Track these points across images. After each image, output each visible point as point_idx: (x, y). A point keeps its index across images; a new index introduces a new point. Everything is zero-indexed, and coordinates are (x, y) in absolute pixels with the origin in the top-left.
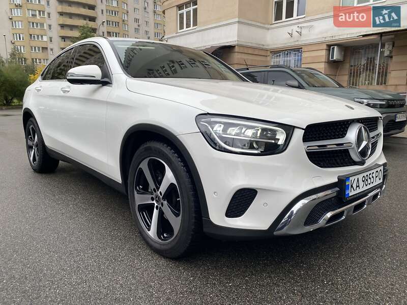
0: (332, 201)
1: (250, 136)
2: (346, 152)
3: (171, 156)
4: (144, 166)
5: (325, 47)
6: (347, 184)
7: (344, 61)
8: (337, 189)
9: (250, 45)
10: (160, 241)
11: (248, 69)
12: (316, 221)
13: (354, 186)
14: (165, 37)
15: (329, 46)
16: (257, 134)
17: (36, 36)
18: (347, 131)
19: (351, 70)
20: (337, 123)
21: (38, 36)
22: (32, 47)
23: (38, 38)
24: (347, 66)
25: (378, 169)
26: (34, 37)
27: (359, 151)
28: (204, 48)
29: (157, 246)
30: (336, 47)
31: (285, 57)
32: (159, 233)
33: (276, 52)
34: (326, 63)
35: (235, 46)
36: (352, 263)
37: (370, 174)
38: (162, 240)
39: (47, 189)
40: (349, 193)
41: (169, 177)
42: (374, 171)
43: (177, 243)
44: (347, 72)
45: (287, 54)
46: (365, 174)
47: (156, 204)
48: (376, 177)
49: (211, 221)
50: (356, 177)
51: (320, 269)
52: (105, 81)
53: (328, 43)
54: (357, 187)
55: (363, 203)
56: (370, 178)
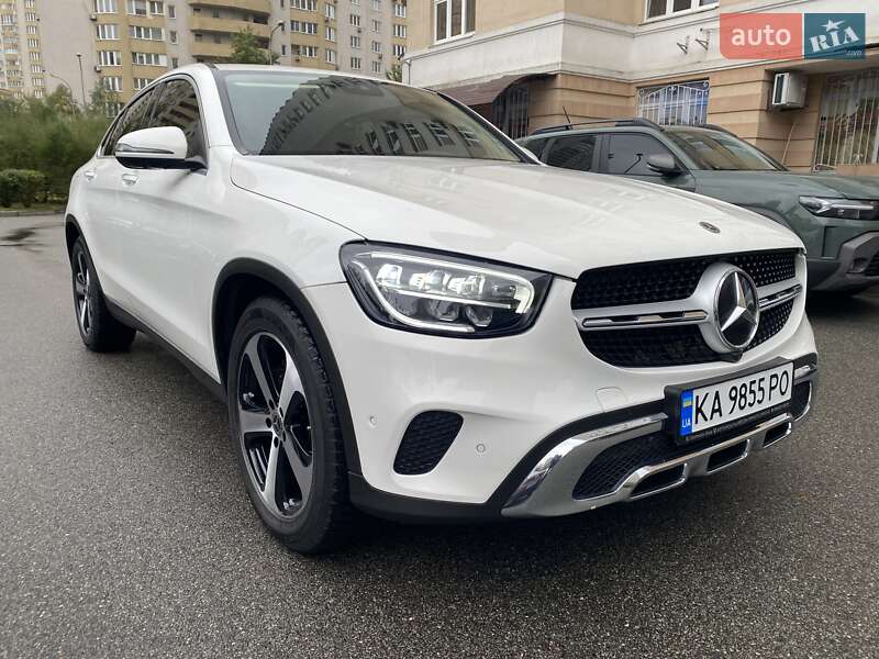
0: (647, 442)
1: (458, 291)
2: (694, 331)
3: (294, 334)
4: (251, 350)
5: (761, 75)
6: (685, 405)
7: (806, 106)
8: (663, 416)
9: (591, 72)
10: (280, 513)
11: (567, 128)
12: (609, 488)
13: (707, 410)
14: (405, 57)
15: (771, 73)
16: (478, 289)
17: (144, 56)
18: (695, 284)
19: (822, 128)
20: (679, 263)
21: (149, 56)
22: (136, 80)
23: (149, 61)
24: (813, 118)
25: (779, 371)
26: (141, 57)
27: (722, 329)
28: (489, 80)
29: (274, 524)
30: (786, 76)
31: (669, 100)
32: (280, 498)
33: (650, 89)
34: (764, 113)
35: (555, 76)
36: (704, 582)
37: (754, 382)
38: (285, 512)
39: (100, 389)
40: (690, 427)
41: (292, 378)
42: (766, 375)
43: (305, 524)
44: (812, 132)
45: (675, 92)
46: (738, 383)
47: (274, 435)
48: (772, 388)
49: (363, 479)
50: (712, 391)
51: (624, 593)
52: (194, 162)
53: (767, 67)
54: (714, 411)
55: (741, 447)
56: (752, 392)
